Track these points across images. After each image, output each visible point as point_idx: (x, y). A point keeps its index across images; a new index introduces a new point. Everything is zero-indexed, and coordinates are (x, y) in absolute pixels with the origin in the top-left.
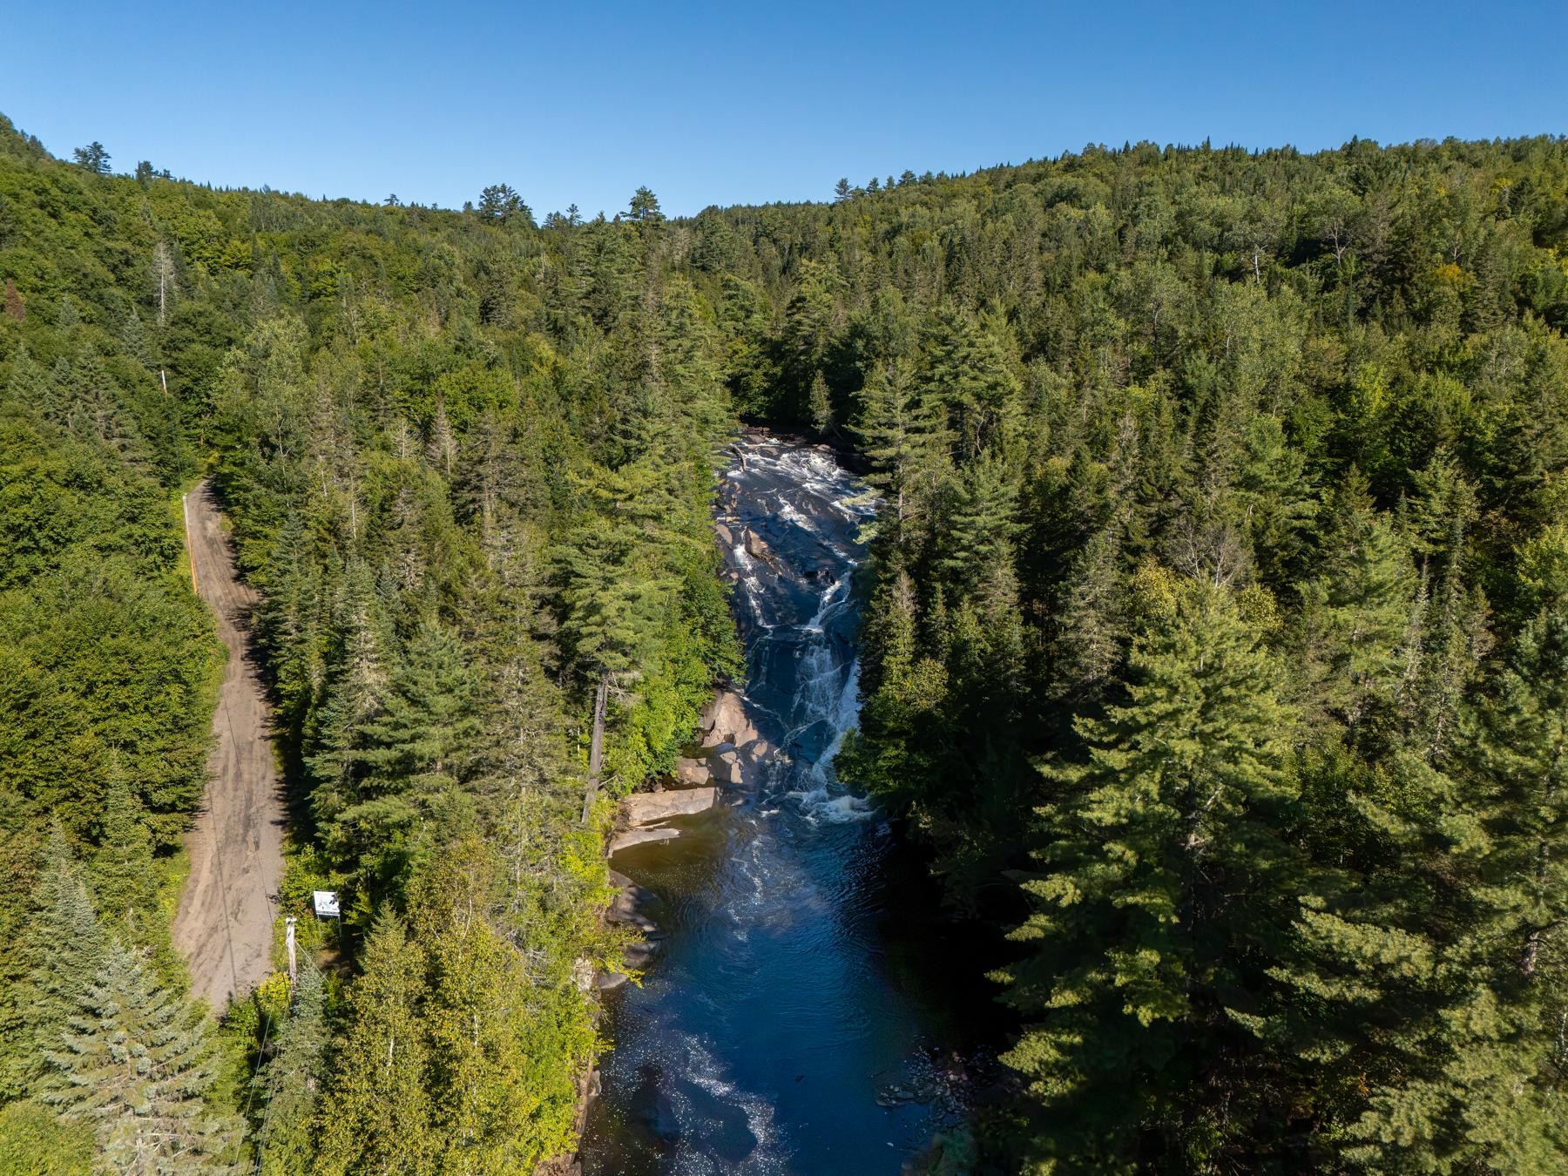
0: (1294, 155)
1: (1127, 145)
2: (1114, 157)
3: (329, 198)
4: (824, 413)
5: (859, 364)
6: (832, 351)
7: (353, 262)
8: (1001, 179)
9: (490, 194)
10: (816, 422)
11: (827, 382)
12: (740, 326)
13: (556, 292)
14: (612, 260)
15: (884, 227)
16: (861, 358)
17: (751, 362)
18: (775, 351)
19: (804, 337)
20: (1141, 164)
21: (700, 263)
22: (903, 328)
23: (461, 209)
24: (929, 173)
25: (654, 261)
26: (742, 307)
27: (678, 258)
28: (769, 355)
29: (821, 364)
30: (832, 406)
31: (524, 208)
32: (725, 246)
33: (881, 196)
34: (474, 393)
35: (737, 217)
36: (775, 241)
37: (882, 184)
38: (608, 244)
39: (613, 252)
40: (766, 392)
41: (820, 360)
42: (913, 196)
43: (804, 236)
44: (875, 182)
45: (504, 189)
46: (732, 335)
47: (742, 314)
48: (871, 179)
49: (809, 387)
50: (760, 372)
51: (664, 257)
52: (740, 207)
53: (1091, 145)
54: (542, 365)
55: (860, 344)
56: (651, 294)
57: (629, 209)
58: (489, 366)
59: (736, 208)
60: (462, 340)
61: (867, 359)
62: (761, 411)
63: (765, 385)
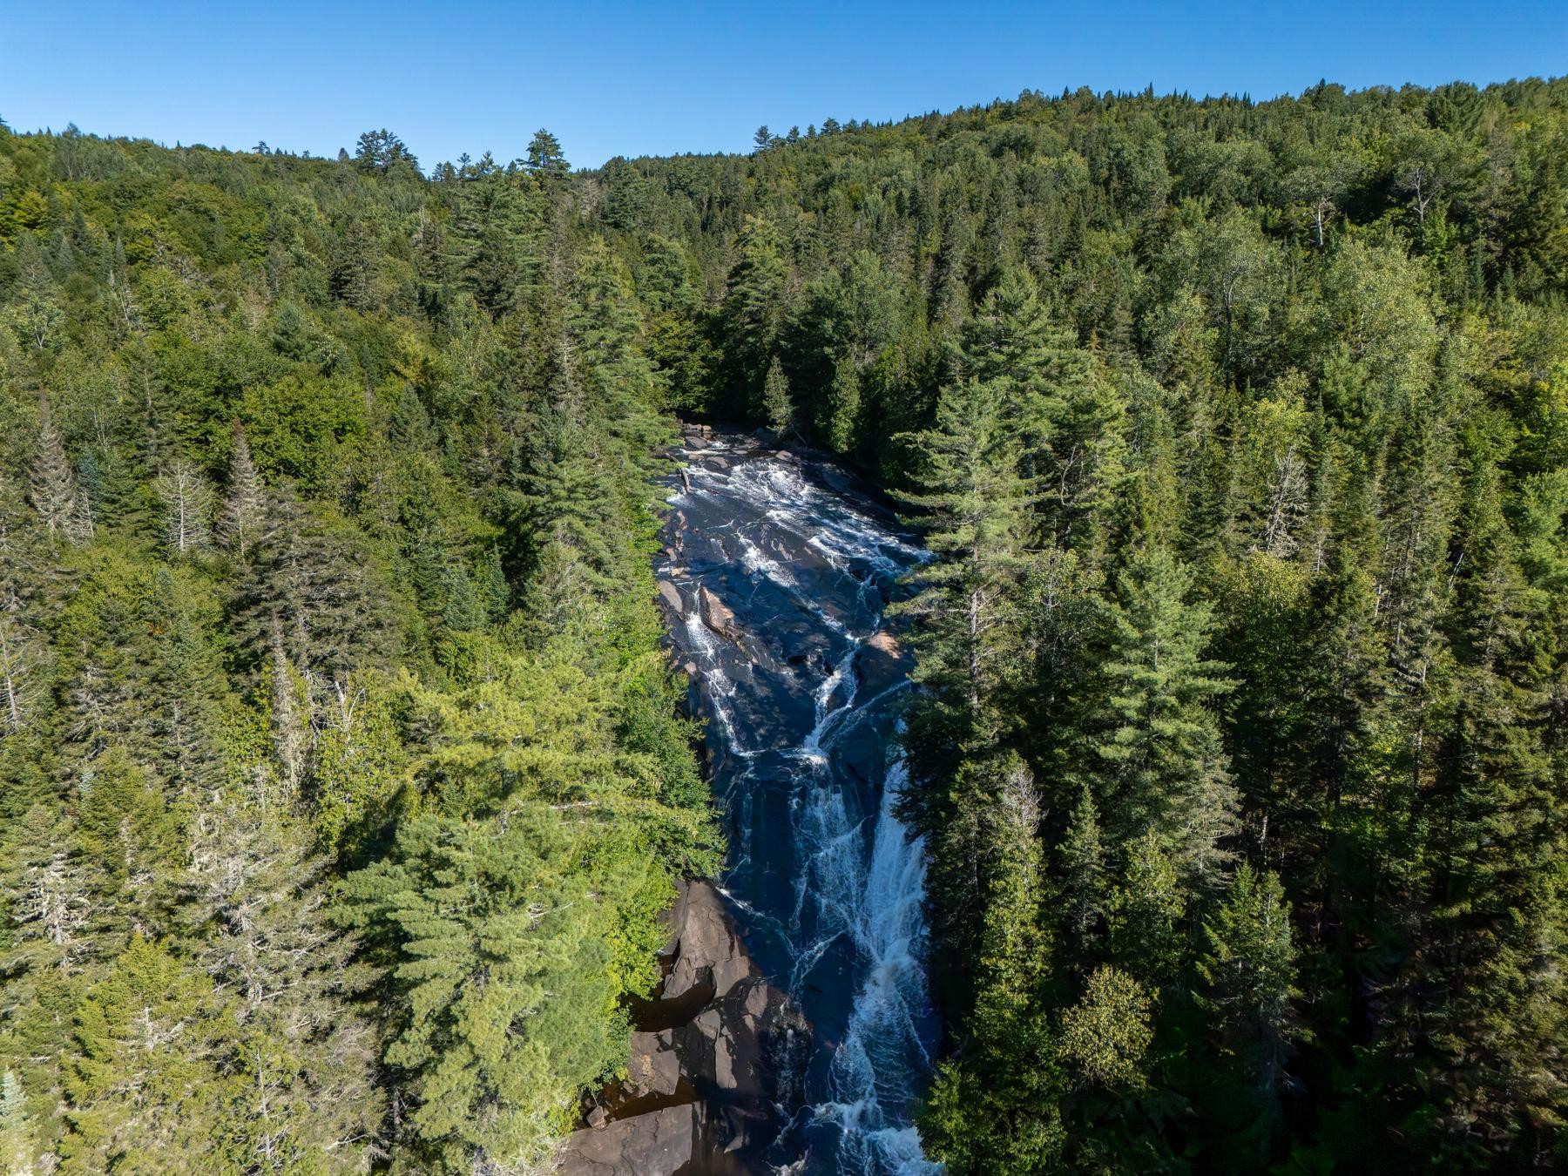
0: (1246, 103)
1: (1066, 91)
2: (1054, 104)
3: (183, 145)
4: (783, 411)
5: (828, 350)
6: (791, 332)
7: (182, 218)
8: (935, 129)
9: (369, 140)
10: (773, 423)
11: (786, 371)
12: (668, 297)
13: (434, 258)
14: (506, 217)
15: (812, 179)
16: (829, 342)
17: (685, 343)
18: (715, 329)
19: (751, 313)
20: (1083, 111)
21: (612, 219)
22: (883, 304)
23: (335, 157)
24: (853, 122)
25: (558, 217)
26: (668, 275)
27: (584, 213)
28: (707, 334)
29: (775, 348)
30: (792, 402)
31: (408, 157)
32: (641, 199)
33: (804, 147)
34: (299, 416)
35: (648, 167)
36: (691, 194)
37: (803, 133)
38: (498, 196)
39: (504, 206)
40: (704, 381)
41: (775, 344)
42: (840, 145)
43: (723, 188)
44: (795, 131)
45: (384, 135)
46: (658, 309)
47: (669, 282)
48: (791, 128)
49: (762, 378)
50: (696, 356)
51: (569, 213)
52: (647, 158)
53: (1026, 91)
54: (407, 364)
55: (828, 324)
56: (557, 261)
57: (526, 156)
58: (326, 372)
59: (645, 159)
60: (284, 333)
61: (838, 343)
62: (699, 403)
63: (704, 372)
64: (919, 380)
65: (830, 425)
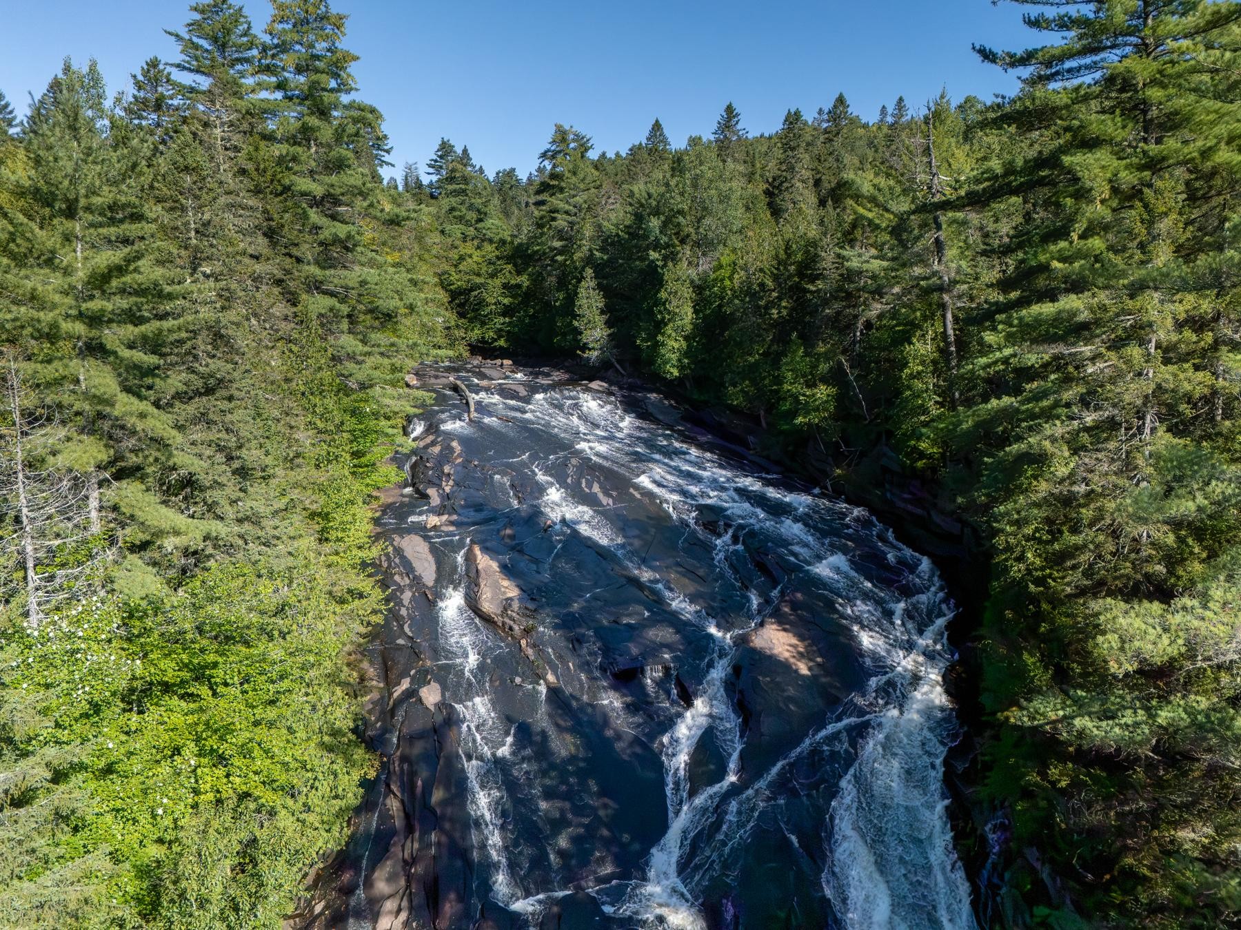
4: (597, 333)
5: (653, 255)
6: (608, 242)
10: (585, 348)
11: (600, 287)
16: (656, 246)
17: (485, 270)
18: (520, 256)
22: (724, 198)
26: (471, 207)
28: (510, 259)
29: (589, 260)
30: (609, 324)
40: (507, 311)
41: (588, 257)
47: (472, 216)
49: (571, 298)
50: (498, 282)
61: (667, 246)
62: (500, 337)
63: (506, 301)
64: (776, 278)
65: (657, 345)
